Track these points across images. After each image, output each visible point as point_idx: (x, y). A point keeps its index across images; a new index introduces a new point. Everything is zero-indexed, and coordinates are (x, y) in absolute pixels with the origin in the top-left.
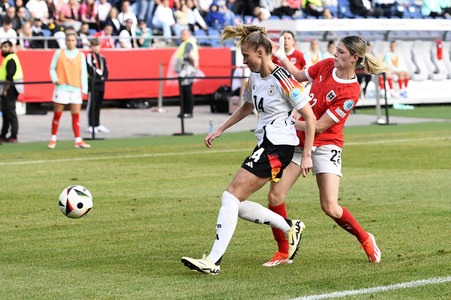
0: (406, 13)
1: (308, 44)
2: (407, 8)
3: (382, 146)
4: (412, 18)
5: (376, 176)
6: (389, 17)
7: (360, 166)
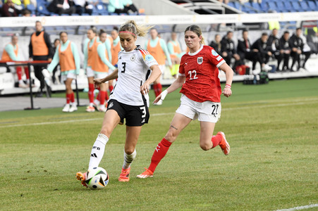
0: (95, 11)
1: (9, 39)
2: (96, 7)
3: (71, 125)
4: (100, 14)
5: (62, 151)
6: (80, 15)
7: (50, 143)
